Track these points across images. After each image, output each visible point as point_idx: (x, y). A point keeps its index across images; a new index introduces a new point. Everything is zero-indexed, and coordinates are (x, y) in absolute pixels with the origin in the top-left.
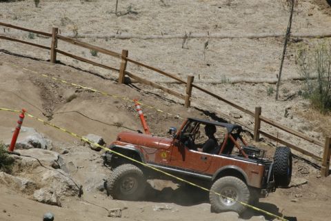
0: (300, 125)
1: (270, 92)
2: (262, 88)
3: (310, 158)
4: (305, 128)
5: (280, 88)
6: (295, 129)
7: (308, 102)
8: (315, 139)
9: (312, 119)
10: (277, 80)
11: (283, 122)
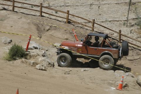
0: (136, 36)
1: (124, 24)
2: (121, 23)
4: (138, 37)
5: (128, 22)
6: (134, 38)
7: (139, 27)
10: (127, 19)
11: (130, 35)
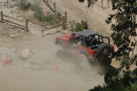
0: (16, 16)
1: (5, 5)
2: (2, 4)
3: (21, 27)
4: (18, 17)
5: (8, 4)
7: (18, 8)
8: (22, 20)
9: (20, 14)
10: (7, 1)
11: (11, 15)
